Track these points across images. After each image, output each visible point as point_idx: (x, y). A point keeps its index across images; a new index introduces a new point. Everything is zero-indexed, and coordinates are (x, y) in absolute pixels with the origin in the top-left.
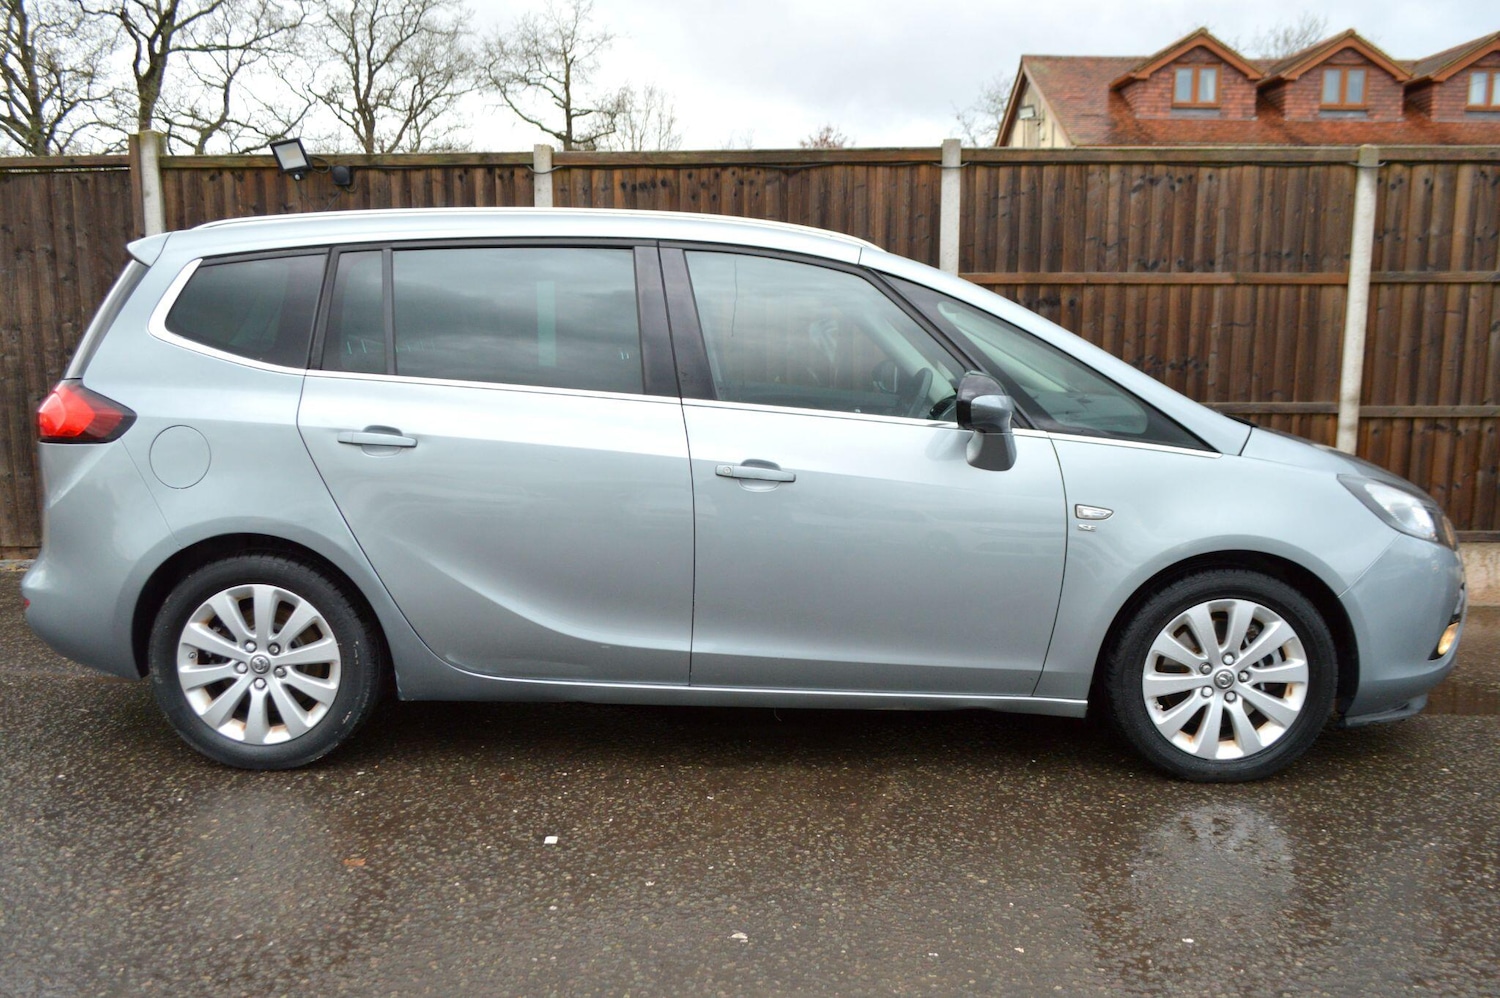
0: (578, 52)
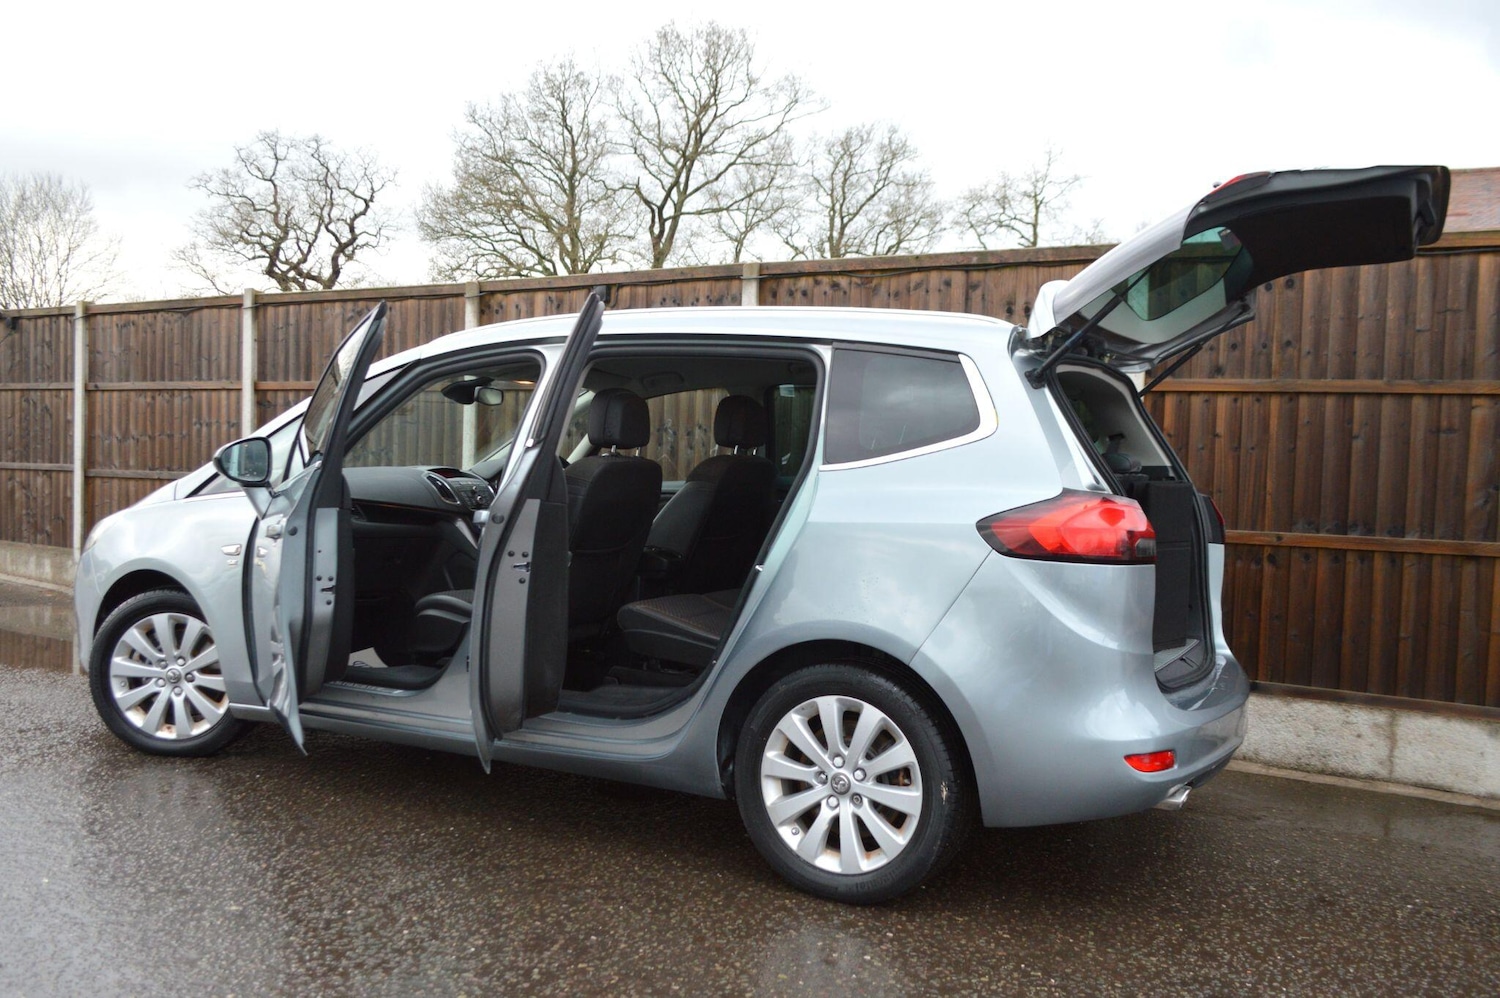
0: (1047, 194)
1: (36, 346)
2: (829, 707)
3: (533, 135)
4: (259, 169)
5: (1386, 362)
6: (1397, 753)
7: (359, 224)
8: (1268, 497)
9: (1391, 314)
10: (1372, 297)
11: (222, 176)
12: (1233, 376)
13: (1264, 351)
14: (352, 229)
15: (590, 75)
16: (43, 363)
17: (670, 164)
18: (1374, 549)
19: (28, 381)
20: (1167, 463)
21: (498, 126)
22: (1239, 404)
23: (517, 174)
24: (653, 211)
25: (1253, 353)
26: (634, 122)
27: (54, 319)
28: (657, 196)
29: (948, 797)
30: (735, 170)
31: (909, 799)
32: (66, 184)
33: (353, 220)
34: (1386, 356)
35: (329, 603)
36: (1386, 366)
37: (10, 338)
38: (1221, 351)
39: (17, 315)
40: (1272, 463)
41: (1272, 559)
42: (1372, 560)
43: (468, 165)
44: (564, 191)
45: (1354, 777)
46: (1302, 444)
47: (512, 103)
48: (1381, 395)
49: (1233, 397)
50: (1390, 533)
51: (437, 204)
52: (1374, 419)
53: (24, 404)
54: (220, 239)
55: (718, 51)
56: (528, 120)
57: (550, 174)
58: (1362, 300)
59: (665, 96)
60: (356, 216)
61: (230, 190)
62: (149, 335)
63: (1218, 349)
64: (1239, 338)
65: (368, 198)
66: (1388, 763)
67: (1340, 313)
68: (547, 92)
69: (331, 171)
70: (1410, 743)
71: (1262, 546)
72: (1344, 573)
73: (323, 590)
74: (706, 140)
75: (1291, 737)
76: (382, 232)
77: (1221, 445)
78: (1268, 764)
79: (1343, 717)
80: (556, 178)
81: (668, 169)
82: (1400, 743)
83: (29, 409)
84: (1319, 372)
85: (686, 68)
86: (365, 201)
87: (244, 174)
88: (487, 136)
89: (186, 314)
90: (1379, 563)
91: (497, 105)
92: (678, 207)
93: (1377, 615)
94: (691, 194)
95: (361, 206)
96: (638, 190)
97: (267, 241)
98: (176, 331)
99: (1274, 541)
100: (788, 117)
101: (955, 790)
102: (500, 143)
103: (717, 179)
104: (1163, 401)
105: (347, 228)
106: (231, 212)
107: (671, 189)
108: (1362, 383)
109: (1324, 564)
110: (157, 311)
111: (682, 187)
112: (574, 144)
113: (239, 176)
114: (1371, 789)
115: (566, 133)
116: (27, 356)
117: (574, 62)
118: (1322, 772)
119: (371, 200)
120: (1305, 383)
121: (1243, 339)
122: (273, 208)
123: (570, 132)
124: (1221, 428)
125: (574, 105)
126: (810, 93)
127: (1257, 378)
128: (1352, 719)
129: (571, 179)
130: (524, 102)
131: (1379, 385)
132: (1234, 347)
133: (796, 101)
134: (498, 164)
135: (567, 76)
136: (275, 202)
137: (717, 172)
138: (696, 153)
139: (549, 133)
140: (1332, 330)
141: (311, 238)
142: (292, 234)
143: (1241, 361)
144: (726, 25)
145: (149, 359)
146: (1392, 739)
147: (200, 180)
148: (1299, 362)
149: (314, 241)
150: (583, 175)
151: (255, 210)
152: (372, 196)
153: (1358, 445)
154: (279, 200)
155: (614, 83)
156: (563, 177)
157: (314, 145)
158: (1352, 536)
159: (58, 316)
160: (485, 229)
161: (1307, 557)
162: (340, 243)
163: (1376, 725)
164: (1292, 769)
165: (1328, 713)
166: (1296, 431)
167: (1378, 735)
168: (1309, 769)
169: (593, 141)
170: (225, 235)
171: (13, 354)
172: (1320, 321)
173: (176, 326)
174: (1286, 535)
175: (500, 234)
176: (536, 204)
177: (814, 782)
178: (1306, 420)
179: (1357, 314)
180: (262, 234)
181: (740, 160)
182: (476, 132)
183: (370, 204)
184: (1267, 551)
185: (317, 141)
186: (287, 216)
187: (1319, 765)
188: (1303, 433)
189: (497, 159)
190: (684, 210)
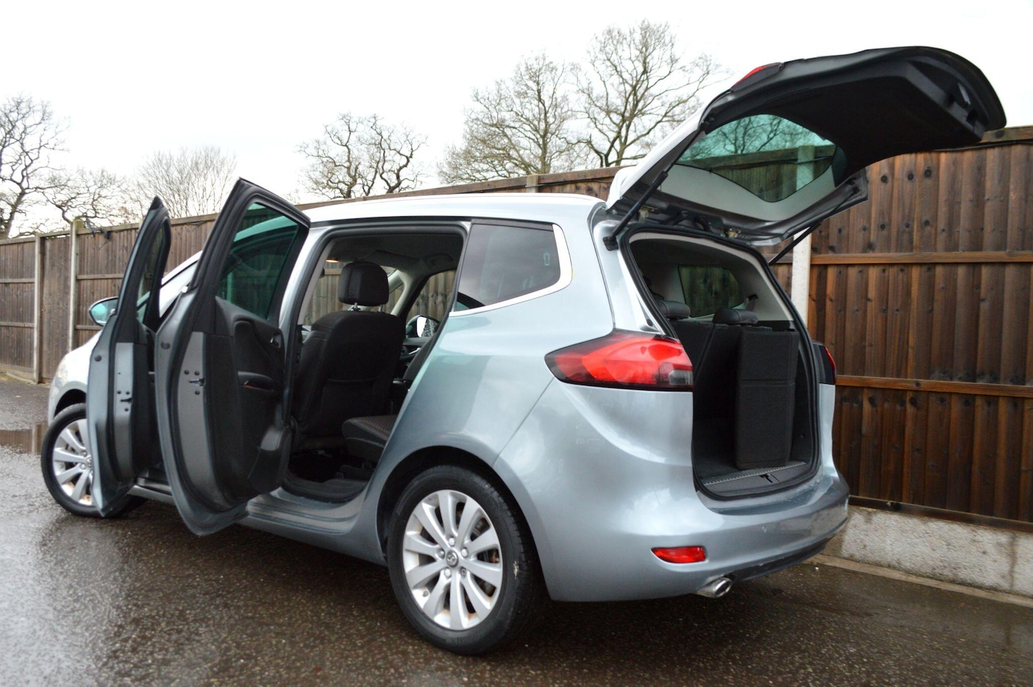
1: (119, 250)
2: (447, 499)
3: (517, 108)
4: (338, 138)
5: (1009, 237)
6: (1016, 569)
7: (403, 174)
8: (910, 350)
9: (1013, 196)
10: (996, 182)
11: (316, 144)
12: (881, 251)
13: (907, 229)
14: (398, 177)
15: (557, 63)
16: (123, 261)
17: (614, 123)
18: (997, 394)
19: (115, 273)
20: (790, 318)
21: (494, 103)
22: (886, 274)
23: (506, 135)
24: (601, 158)
25: (898, 231)
26: (589, 95)
27: (129, 232)
28: (604, 146)
29: (519, 574)
30: (662, 126)
31: (493, 573)
32: (222, 154)
33: (399, 170)
34: (1009, 233)
35: (127, 410)
36: (1009, 240)
37: (107, 245)
38: (872, 231)
39: (110, 230)
40: (913, 322)
41: (913, 402)
42: (997, 404)
43: (473, 132)
44: (539, 145)
45: (980, 587)
46: (938, 307)
47: (503, 86)
48: (1004, 264)
49: (881, 268)
50: (1012, 381)
51: (453, 158)
52: (998, 285)
53: (113, 288)
54: (315, 186)
55: (648, 40)
56: (514, 98)
57: (529, 134)
58: (988, 184)
59: (612, 75)
60: (401, 168)
61: (321, 153)
62: (179, 240)
63: (869, 229)
64: (887, 220)
65: (409, 155)
66: (1009, 577)
67: (970, 196)
68: (527, 77)
69: (384, 137)
70: (1028, 561)
71: (905, 391)
72: (974, 415)
73: (122, 401)
74: (640, 106)
75: (927, 550)
76: (418, 178)
77: (872, 307)
78: (908, 572)
79: (971, 536)
80: (533, 137)
81: (613, 127)
82: (1020, 561)
83: (115, 291)
84: (952, 246)
85: (626, 55)
86: (407, 157)
87: (329, 142)
88: (486, 110)
89: (198, 226)
90: (1004, 407)
91: (493, 88)
92: (620, 154)
93: (1002, 451)
94: (629, 145)
95: (404, 161)
96: (589, 143)
97: (342, 186)
98: (193, 237)
99: (914, 387)
100: (702, 85)
101: (525, 568)
102: (495, 114)
103: (648, 133)
104: (826, 273)
105: (395, 176)
106: (321, 168)
107: (615, 140)
108: (988, 254)
109: (956, 407)
110: (182, 224)
111: (623, 140)
112: (546, 113)
113: (325, 143)
114: (993, 598)
115: (541, 105)
116: (115, 257)
117: (546, 55)
118: (953, 582)
119: (411, 157)
120: (941, 255)
121: (890, 220)
122: (347, 164)
123: (544, 105)
124: (872, 293)
125: (546, 86)
126: (717, 66)
127: (901, 251)
128: (978, 538)
129: (544, 137)
130: (511, 85)
131: (1001, 255)
132: (883, 227)
133: (708, 73)
134: (493, 129)
135: (541, 65)
136: (349, 161)
137: (648, 128)
138: (633, 116)
139: (528, 106)
140: (962, 211)
141: (370, 183)
142: (359, 181)
143: (888, 239)
144: (654, 21)
145: (178, 257)
146: (1013, 557)
147: (301, 147)
148: (936, 238)
149: (372, 185)
150: (552, 134)
151: (336, 166)
152: (412, 154)
153: (985, 306)
154: (351, 159)
155: (575, 68)
156: (538, 136)
157: (373, 120)
158: (980, 383)
159: (131, 229)
160: (485, 174)
161: (942, 400)
162: (390, 186)
163: (999, 544)
164: (928, 577)
165: (958, 532)
166: (933, 296)
167: (1000, 552)
168: (942, 578)
169: (559, 110)
170: (317, 183)
171: (108, 255)
172: (953, 205)
173: (193, 234)
174: (923, 381)
175: (493, 177)
176: (520, 156)
177: (436, 556)
178: (942, 285)
179: (984, 196)
180: (339, 182)
181: (665, 119)
182: (479, 107)
183: (410, 159)
184: (909, 395)
185: (375, 118)
186: (356, 170)
187: (951, 575)
188: (939, 296)
189: (492, 125)
190: (624, 156)
